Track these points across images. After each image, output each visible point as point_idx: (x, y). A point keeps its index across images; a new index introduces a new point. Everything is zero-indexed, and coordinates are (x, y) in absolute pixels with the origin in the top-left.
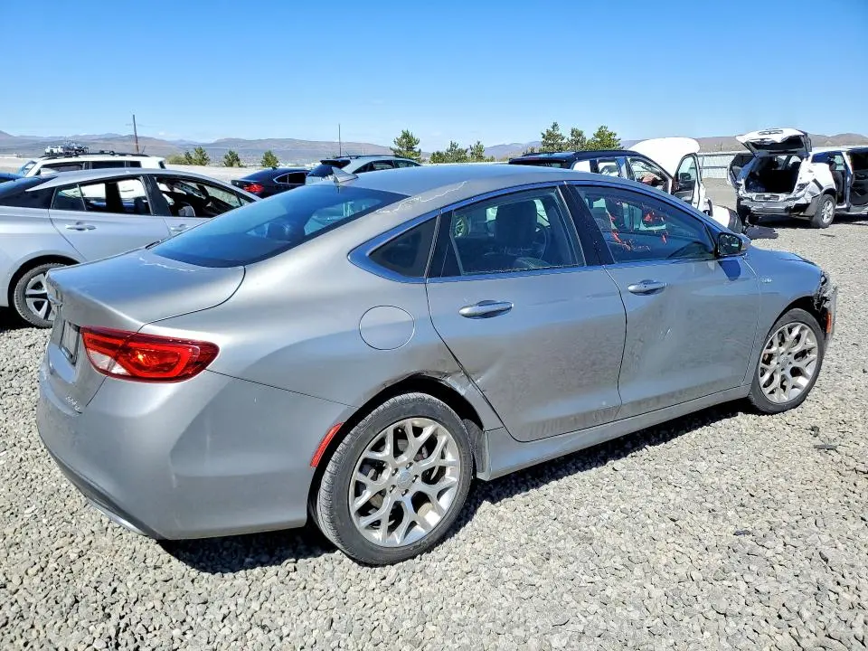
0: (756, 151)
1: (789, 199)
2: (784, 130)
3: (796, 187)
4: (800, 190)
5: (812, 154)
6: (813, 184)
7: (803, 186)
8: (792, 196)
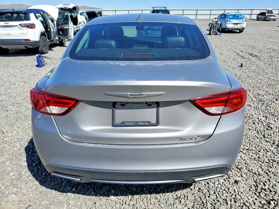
0: (62, 11)
1: (77, 27)
2: (71, 4)
3: (78, 23)
4: (80, 24)
5: (79, 12)
6: (82, 22)
7: (80, 23)
8: (78, 26)
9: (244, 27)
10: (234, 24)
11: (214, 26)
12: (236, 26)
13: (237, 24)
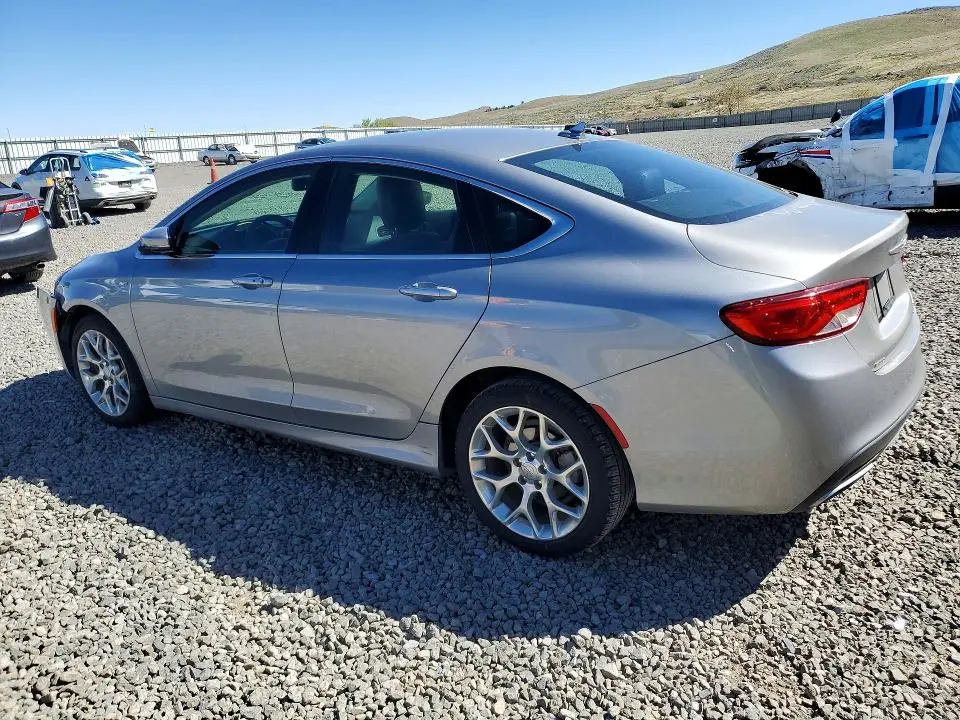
9: (154, 191)
10: (120, 183)
11: (65, 196)
12: (127, 189)
13: (129, 182)
